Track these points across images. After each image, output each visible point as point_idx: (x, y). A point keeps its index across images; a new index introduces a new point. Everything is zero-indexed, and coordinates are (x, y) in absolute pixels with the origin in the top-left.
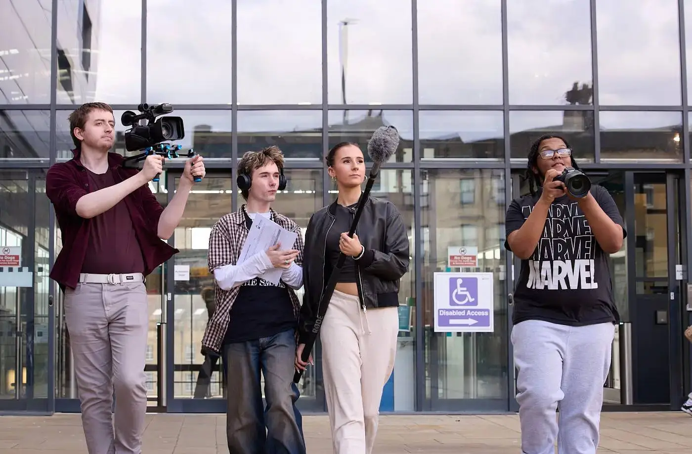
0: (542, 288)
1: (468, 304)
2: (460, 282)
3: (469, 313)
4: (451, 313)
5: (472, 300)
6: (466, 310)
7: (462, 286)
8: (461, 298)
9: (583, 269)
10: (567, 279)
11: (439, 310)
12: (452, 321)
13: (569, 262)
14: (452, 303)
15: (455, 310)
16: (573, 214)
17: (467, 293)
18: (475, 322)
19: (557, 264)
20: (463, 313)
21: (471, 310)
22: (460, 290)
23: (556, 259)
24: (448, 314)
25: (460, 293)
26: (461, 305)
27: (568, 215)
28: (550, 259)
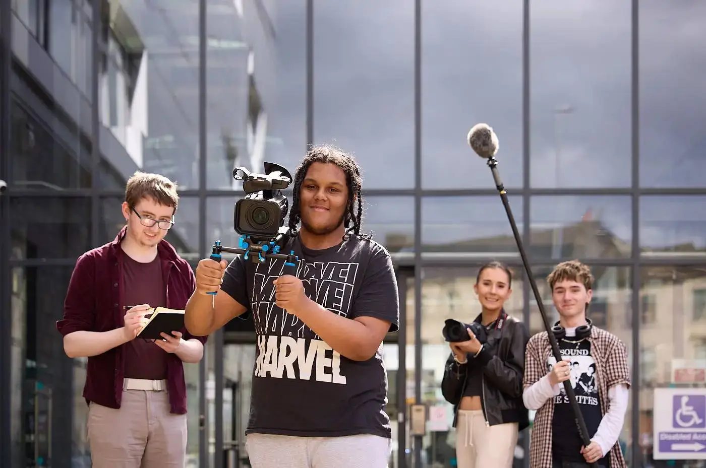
0: (264, 375)
1: (695, 426)
2: (685, 400)
3: (695, 437)
4: (675, 437)
5: (699, 421)
6: (692, 434)
7: (688, 404)
8: (686, 419)
9: (321, 353)
10: (296, 365)
11: (660, 433)
12: (675, 447)
13: (302, 341)
14: (676, 425)
15: (679, 433)
16: (326, 276)
17: (694, 414)
18: (701, 447)
19: (287, 341)
20: (688, 437)
21: (698, 433)
22: (686, 410)
23: (286, 334)
24: (670, 438)
25: (685, 413)
26: (686, 428)
27: (318, 276)
28: (277, 334)
